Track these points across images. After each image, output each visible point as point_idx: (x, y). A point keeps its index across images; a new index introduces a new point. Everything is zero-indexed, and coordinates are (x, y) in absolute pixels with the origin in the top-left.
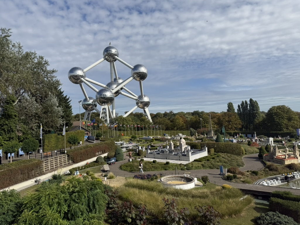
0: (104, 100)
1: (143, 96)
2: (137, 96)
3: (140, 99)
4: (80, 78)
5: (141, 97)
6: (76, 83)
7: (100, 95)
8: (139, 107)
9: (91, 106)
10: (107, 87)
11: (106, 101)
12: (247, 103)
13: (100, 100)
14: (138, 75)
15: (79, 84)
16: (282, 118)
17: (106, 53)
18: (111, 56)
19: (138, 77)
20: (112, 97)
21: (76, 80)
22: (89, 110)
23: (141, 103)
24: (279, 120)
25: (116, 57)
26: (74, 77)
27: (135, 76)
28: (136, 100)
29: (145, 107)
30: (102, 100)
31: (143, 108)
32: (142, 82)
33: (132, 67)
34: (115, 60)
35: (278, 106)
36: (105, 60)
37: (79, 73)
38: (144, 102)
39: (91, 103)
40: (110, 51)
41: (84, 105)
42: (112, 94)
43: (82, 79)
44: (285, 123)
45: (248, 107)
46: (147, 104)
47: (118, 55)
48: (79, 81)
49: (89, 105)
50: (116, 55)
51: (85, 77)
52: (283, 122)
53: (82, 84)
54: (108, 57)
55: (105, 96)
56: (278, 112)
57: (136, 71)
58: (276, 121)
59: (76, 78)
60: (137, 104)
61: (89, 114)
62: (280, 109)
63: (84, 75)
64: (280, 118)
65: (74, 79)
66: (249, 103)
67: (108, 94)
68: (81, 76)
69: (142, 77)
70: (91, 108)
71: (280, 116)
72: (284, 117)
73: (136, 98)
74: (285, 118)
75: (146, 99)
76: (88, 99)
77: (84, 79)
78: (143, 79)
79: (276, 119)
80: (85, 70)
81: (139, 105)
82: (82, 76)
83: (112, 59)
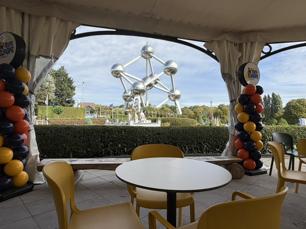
0: (137, 92)
1: (175, 90)
2: (169, 90)
3: (172, 93)
4: (119, 73)
5: (172, 91)
6: (117, 77)
7: (134, 87)
8: (170, 99)
9: (129, 98)
10: (142, 81)
11: (139, 92)
12: (270, 97)
13: (134, 92)
14: (169, 70)
15: (119, 78)
16: (300, 112)
17: (143, 51)
18: (147, 54)
19: (169, 71)
20: (144, 89)
21: (117, 74)
22: (128, 101)
23: (173, 96)
24: (297, 113)
25: (151, 54)
26: (115, 72)
27: (166, 71)
28: (168, 93)
29: (176, 100)
30: (135, 91)
31: (174, 101)
32: (173, 76)
33: (164, 63)
34: (151, 57)
35: (297, 99)
36: (142, 57)
37: (119, 68)
38: (175, 95)
39: (130, 95)
40: (146, 49)
41: (124, 96)
42: (144, 87)
43: (122, 74)
44: (303, 116)
45: (271, 101)
46: (177, 97)
47: (153, 53)
48: (119, 75)
49: (128, 96)
50: (151, 53)
51: (124, 72)
52: (300, 115)
53: (122, 78)
54: (145, 54)
55: (137, 88)
56: (296, 105)
57: (167, 67)
58: (294, 114)
59: (117, 73)
60: (169, 96)
61: (128, 104)
62: (299, 103)
63: (123, 70)
64: (298, 111)
65: (116, 73)
66: (271, 96)
67: (141, 86)
68: (120, 71)
69: (173, 71)
70: (129, 99)
71: (298, 109)
72: (302, 110)
73: (168, 91)
74: (303, 112)
75: (177, 92)
76: (127, 91)
77: (123, 73)
78: (173, 73)
79: (294, 112)
80: (124, 66)
81: (170, 97)
82: (122, 72)
83: (148, 57)
